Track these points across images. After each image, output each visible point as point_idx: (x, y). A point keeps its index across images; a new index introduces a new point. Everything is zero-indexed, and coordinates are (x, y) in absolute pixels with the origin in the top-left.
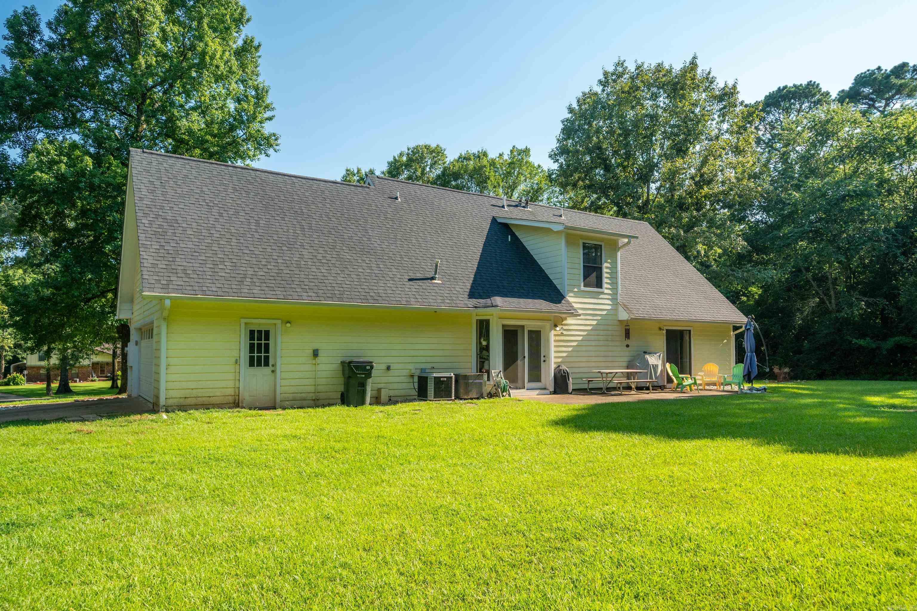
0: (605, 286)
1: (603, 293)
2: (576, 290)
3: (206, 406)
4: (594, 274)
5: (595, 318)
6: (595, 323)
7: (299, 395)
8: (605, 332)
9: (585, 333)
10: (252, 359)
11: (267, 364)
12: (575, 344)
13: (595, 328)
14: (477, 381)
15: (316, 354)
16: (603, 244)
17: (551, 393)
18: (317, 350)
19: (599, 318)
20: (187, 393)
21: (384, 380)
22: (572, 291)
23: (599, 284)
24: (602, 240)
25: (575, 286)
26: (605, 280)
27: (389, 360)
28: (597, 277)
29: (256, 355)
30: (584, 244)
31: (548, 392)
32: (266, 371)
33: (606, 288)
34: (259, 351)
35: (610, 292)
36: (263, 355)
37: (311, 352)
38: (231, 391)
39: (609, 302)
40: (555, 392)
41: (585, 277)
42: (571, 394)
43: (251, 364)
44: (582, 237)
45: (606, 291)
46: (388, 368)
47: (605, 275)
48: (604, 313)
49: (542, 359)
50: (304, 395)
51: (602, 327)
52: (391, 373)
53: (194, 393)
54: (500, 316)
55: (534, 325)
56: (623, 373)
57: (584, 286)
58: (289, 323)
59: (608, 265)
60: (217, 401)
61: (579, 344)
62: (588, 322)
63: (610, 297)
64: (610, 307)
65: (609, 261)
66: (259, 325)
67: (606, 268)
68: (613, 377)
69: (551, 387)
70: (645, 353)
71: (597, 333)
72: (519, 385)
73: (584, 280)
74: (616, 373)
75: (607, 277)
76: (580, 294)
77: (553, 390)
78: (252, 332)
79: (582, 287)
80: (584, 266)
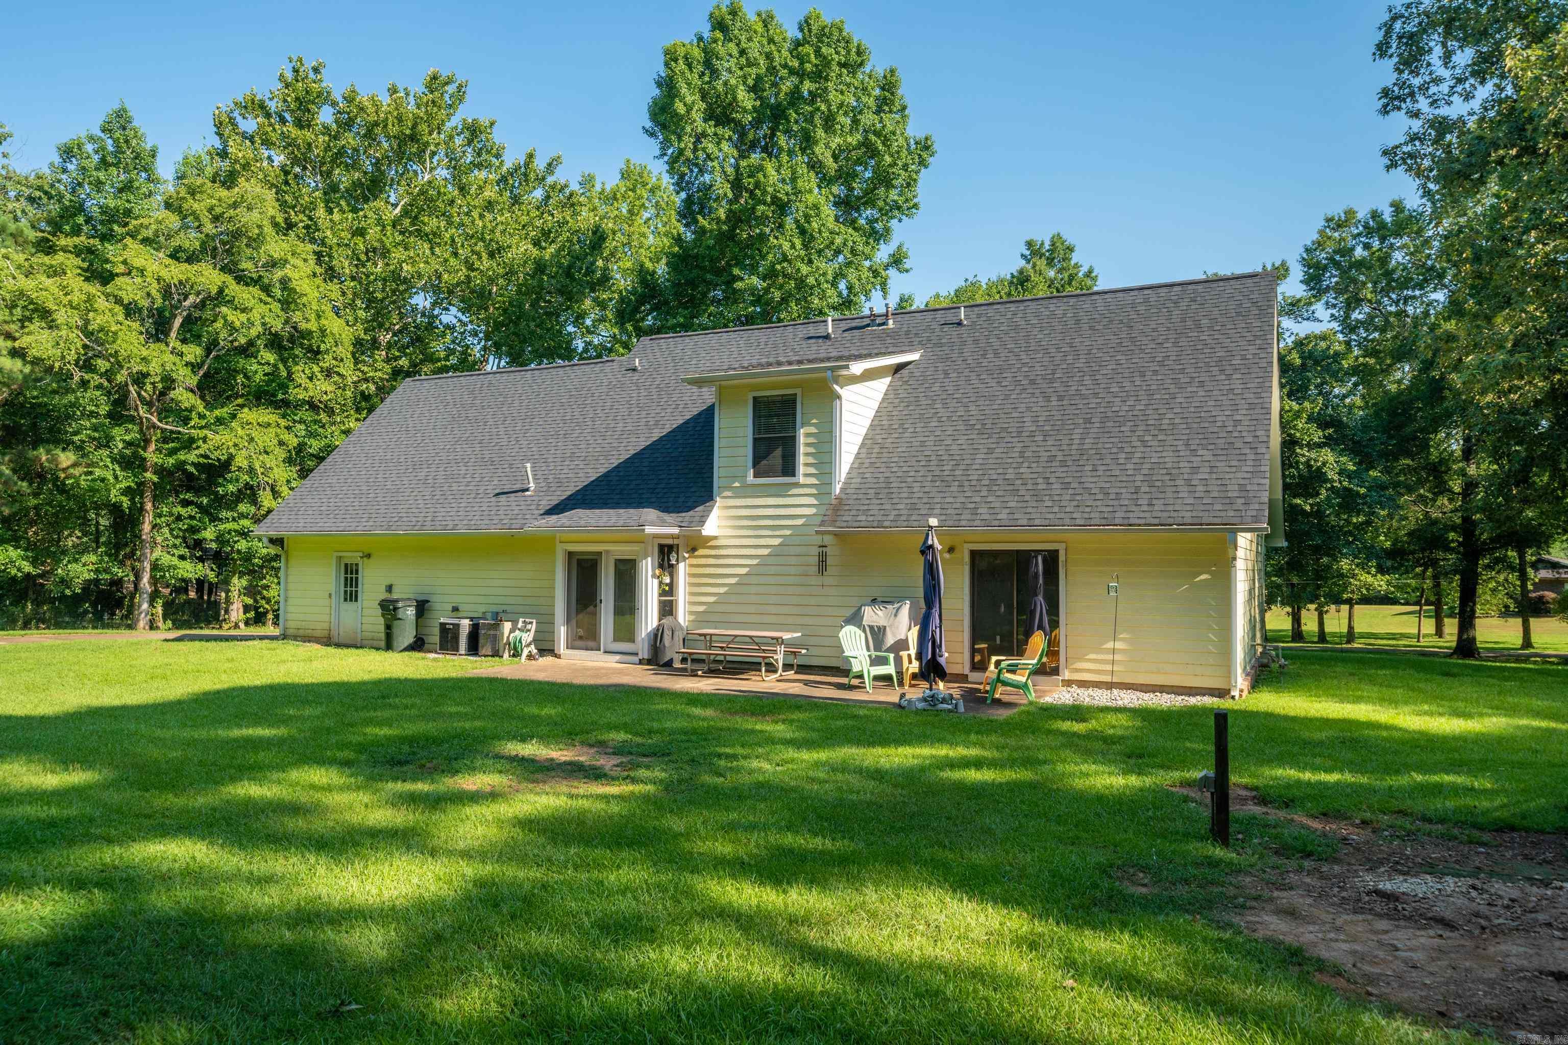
0: (801, 469)
1: (797, 485)
2: (737, 484)
3: (310, 638)
4: (778, 452)
5: (778, 533)
6: (776, 542)
7: (376, 634)
8: (801, 558)
9: (755, 562)
10: (345, 593)
11: (356, 599)
12: (733, 581)
13: (777, 552)
14: (492, 633)
15: (390, 589)
16: (798, 391)
17: (640, 662)
18: (391, 586)
19: (788, 532)
20: (299, 625)
22: (729, 488)
23: (789, 469)
24: (797, 384)
25: (734, 478)
26: (801, 459)
28: (784, 457)
29: (348, 589)
30: (755, 398)
31: (636, 659)
32: (354, 606)
33: (806, 475)
34: (351, 586)
35: (814, 481)
36: (353, 589)
37: (385, 588)
38: (326, 626)
39: (813, 501)
40: (647, 662)
41: (757, 460)
43: (345, 599)
44: (750, 386)
45: (802, 480)
46: (455, 609)
47: (802, 449)
48: (800, 522)
49: (637, 605)
50: (380, 635)
51: (793, 550)
53: (304, 625)
54: (563, 539)
55: (624, 551)
56: (751, 637)
57: (756, 476)
58: (369, 556)
59: (813, 430)
60: (318, 634)
61: (743, 582)
62: (763, 542)
63: (814, 491)
64: (813, 511)
65: (814, 421)
66: (352, 557)
67: (808, 435)
68: (729, 643)
69: (645, 654)
70: (874, 601)
71: (781, 560)
72: (591, 644)
73: (754, 466)
74: (736, 636)
75: (807, 454)
76: (746, 491)
77: (646, 657)
78: (346, 565)
79: (750, 478)
80: (755, 440)
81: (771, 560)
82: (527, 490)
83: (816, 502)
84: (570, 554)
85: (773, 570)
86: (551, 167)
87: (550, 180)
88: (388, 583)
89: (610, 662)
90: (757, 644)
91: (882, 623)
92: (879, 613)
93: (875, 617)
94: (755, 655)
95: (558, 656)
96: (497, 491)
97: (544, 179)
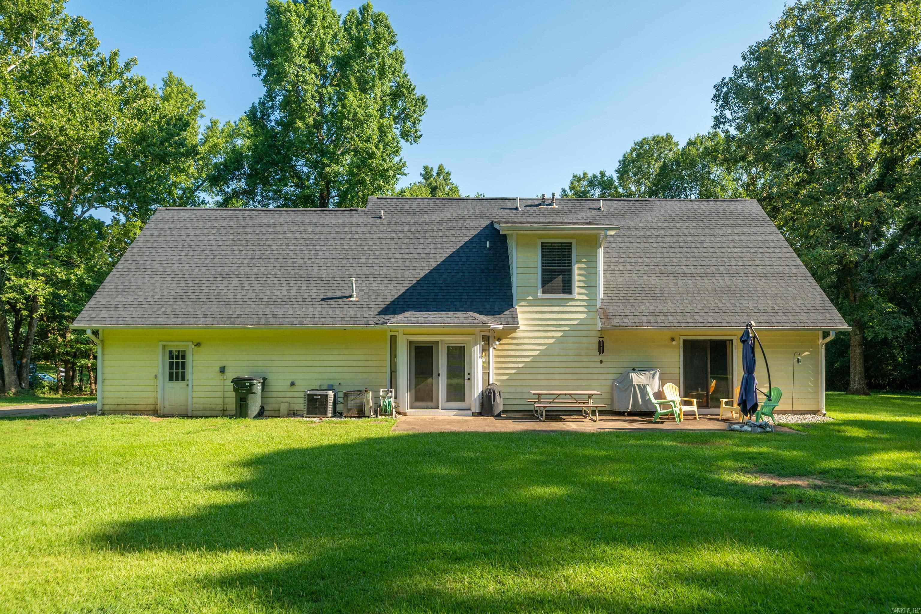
0: (576, 290)
1: (573, 299)
2: (530, 298)
3: (135, 412)
4: (560, 278)
5: (561, 329)
6: (559, 334)
7: (209, 406)
8: (576, 345)
9: (544, 347)
10: (171, 375)
11: (183, 379)
12: (528, 359)
13: (559, 341)
14: (358, 400)
15: (223, 370)
16: (573, 241)
17: (473, 415)
18: (224, 367)
19: (567, 329)
20: (119, 401)
21: (289, 394)
22: (525, 300)
23: (567, 288)
24: (572, 237)
25: (529, 293)
26: (576, 284)
27: (293, 377)
28: (563, 281)
29: (174, 371)
30: (542, 243)
31: (470, 413)
32: (181, 384)
33: (579, 294)
34: (177, 368)
35: (585, 297)
36: (180, 371)
37: (218, 369)
38: (152, 401)
39: (583, 309)
40: (480, 414)
41: (545, 283)
42: (498, 416)
43: (171, 379)
44: (541, 237)
45: (577, 297)
46: (293, 384)
47: (576, 277)
48: (575, 322)
49: (466, 376)
50: (213, 406)
51: (571, 340)
52: (296, 388)
53: (125, 401)
54: (406, 332)
55: (455, 340)
56: (570, 395)
57: (544, 293)
58: (198, 345)
59: (583, 266)
60: (142, 408)
61: (535, 360)
62: (549, 334)
63: (585, 304)
64: (584, 316)
65: (584, 260)
66: (176, 346)
67: (580, 269)
68: (555, 399)
69: (476, 408)
70: (634, 370)
71: (561, 346)
72: (430, 404)
73: (543, 287)
74: (559, 394)
75: (579, 281)
76: (537, 302)
77: (478, 411)
78: (171, 352)
79: (540, 294)
80: (543, 270)
81: (556, 346)
82: (351, 296)
83: (586, 310)
84: (411, 342)
85: (556, 352)
86: (128, 66)
87: (127, 75)
88: (223, 365)
89: (450, 415)
90: (574, 399)
91: (645, 382)
92: (641, 377)
93: (640, 380)
94: (575, 406)
95: (405, 414)
96: (322, 297)
97: (123, 73)
